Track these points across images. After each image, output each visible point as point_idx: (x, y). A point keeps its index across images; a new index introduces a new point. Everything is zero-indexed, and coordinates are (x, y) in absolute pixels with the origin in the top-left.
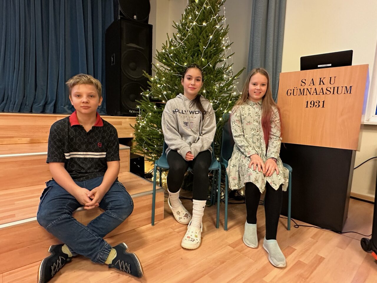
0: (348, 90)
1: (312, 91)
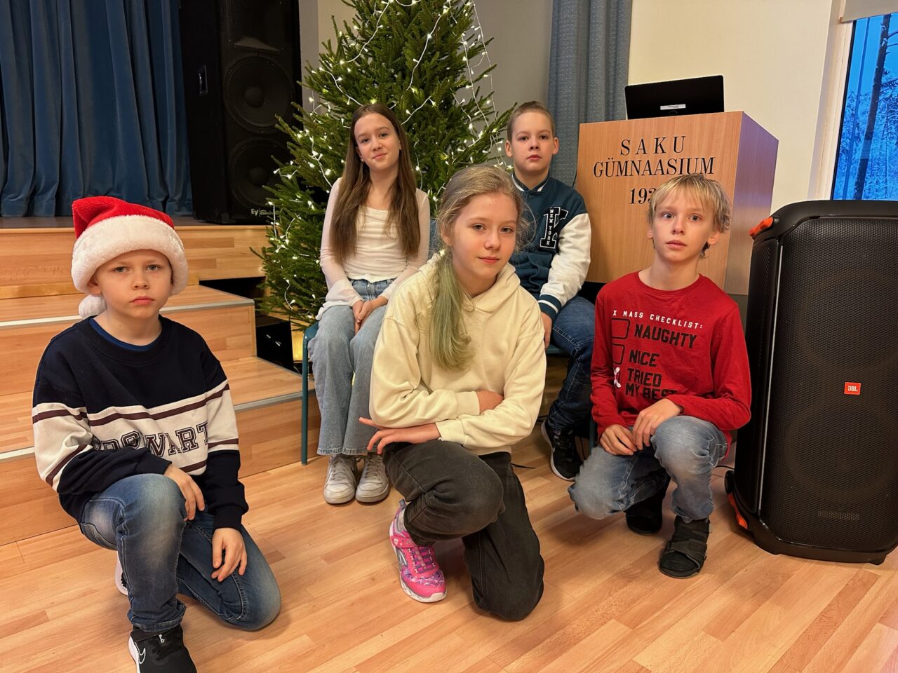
0: (708, 166)
1: (642, 168)
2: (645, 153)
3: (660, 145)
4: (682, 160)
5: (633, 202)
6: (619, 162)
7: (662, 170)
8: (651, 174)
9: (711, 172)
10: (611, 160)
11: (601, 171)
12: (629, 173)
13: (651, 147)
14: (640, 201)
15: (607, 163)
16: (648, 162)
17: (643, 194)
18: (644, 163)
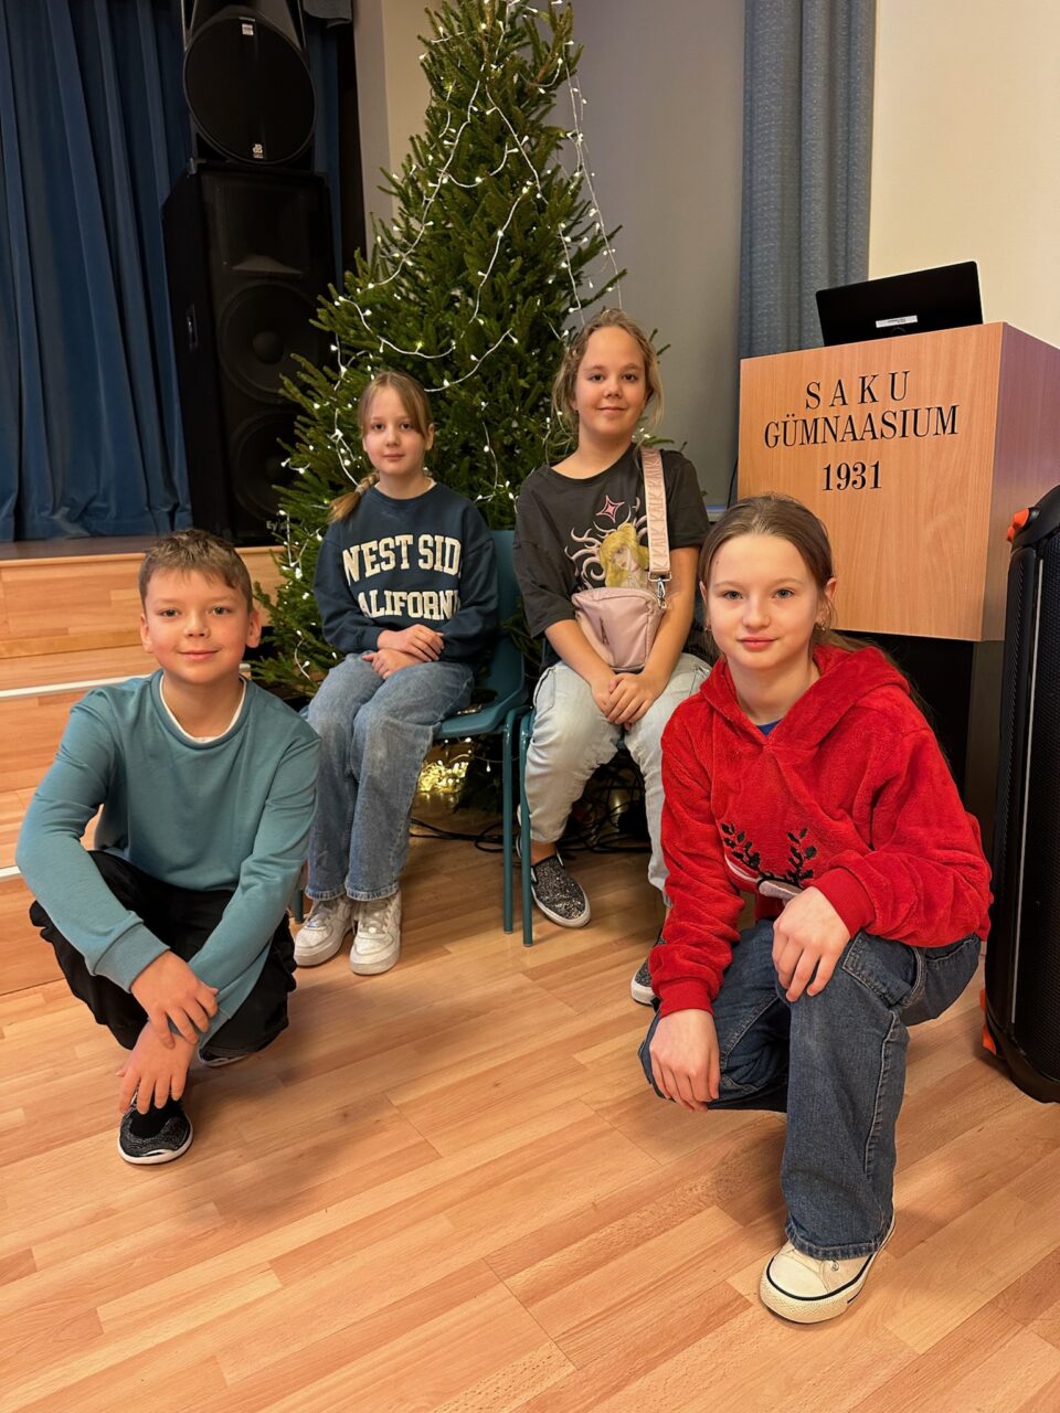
0: (948, 421)
1: (842, 427)
2: (844, 403)
3: (869, 388)
4: (905, 412)
5: (828, 488)
6: (804, 421)
7: (873, 430)
8: (855, 439)
9: (953, 432)
10: (791, 419)
11: (777, 437)
12: (819, 440)
13: (853, 392)
14: (839, 486)
15: (785, 423)
16: (850, 418)
17: (843, 475)
18: (843, 420)
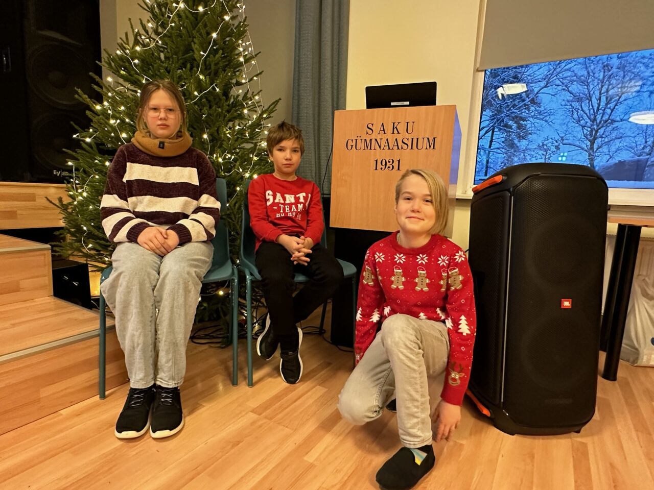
0: (432, 144)
1: (383, 143)
2: (385, 133)
3: (396, 128)
4: (412, 139)
5: (376, 169)
6: (366, 140)
7: (398, 146)
8: (389, 149)
9: (434, 148)
10: (359, 138)
11: (352, 146)
12: (373, 148)
13: (389, 129)
14: (381, 168)
15: (356, 140)
16: (387, 140)
17: (384, 163)
18: (384, 140)
